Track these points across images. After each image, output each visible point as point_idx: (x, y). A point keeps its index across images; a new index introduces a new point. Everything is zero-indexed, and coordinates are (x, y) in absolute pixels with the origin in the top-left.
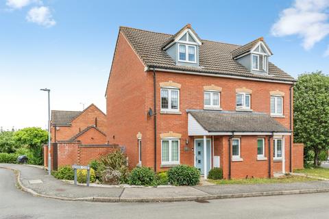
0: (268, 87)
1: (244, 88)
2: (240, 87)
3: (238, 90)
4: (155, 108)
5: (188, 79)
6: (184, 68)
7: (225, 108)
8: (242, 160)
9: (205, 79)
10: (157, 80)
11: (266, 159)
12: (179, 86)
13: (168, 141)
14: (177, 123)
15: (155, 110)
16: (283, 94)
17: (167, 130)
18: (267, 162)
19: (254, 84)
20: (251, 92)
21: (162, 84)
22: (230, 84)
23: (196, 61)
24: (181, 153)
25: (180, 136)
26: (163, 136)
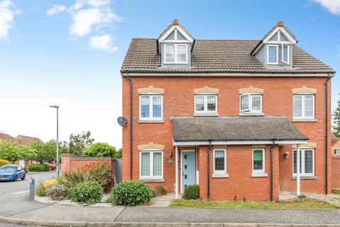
0: (289, 83)
1: (251, 87)
2: (244, 86)
3: (242, 91)
4: (131, 116)
5: (173, 82)
6: (167, 70)
7: (225, 113)
8: (227, 176)
9: (196, 81)
10: (134, 86)
11: (266, 175)
12: (162, 91)
13: (149, 153)
14: (160, 132)
15: (131, 119)
16: (314, 91)
17: (147, 140)
18: (268, 180)
19: (267, 81)
20: (262, 91)
21: (140, 91)
22: (231, 84)
23: (187, 61)
24: (164, 167)
25: (163, 147)
26: (142, 147)
